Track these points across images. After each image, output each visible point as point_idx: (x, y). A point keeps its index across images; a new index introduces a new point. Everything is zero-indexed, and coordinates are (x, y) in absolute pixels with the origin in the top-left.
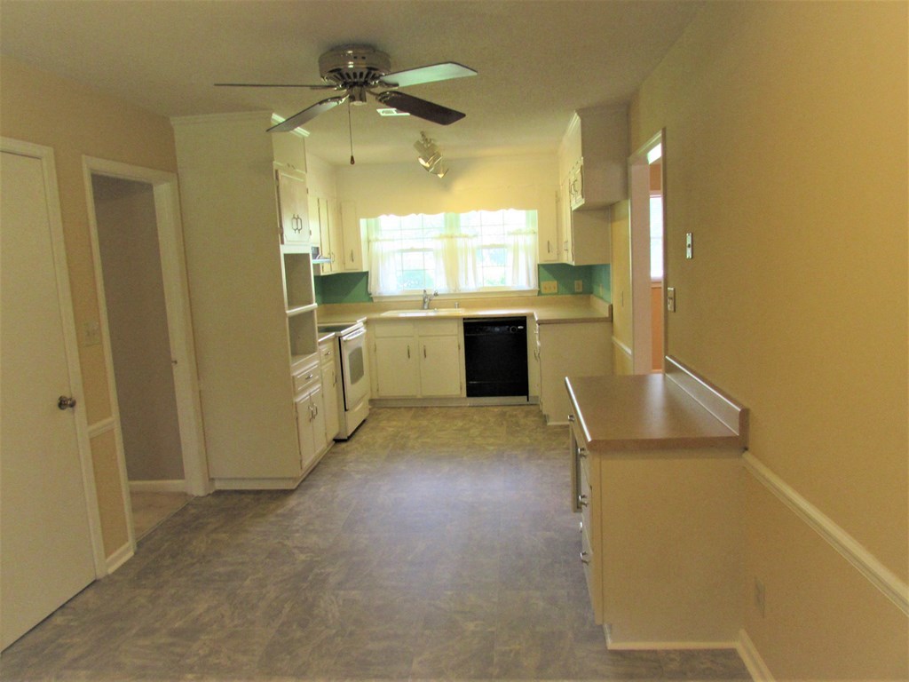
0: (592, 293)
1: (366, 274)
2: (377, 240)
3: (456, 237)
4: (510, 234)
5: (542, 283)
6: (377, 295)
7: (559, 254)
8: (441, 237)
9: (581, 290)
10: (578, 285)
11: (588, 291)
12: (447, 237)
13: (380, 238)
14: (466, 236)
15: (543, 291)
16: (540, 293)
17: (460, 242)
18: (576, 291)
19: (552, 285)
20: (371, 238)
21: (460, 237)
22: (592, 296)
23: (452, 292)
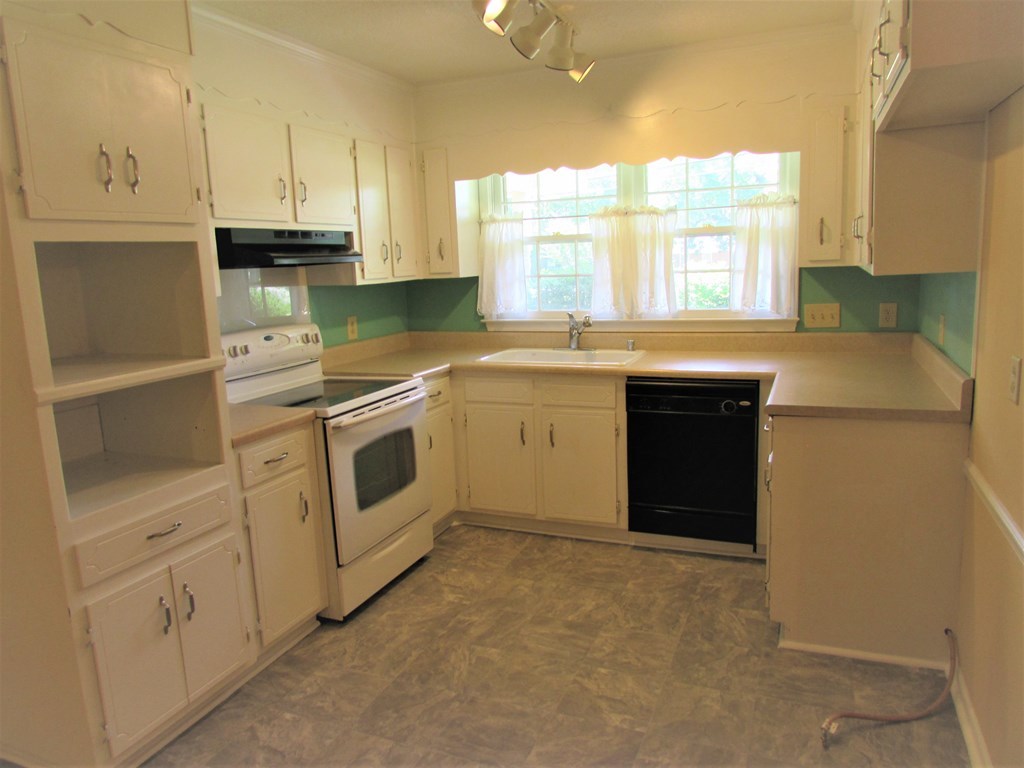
0: (917, 330)
1: (473, 282)
2: (493, 221)
3: (636, 213)
4: (742, 206)
5: (806, 307)
6: (494, 319)
7: (844, 247)
8: (605, 214)
9: (893, 324)
10: (887, 312)
11: (910, 327)
12: (616, 213)
13: (499, 217)
14: (654, 212)
15: (808, 323)
16: (800, 326)
17: (641, 223)
18: (881, 324)
19: (827, 311)
20: (485, 216)
21: (642, 213)
22: (917, 338)
23: (625, 319)
